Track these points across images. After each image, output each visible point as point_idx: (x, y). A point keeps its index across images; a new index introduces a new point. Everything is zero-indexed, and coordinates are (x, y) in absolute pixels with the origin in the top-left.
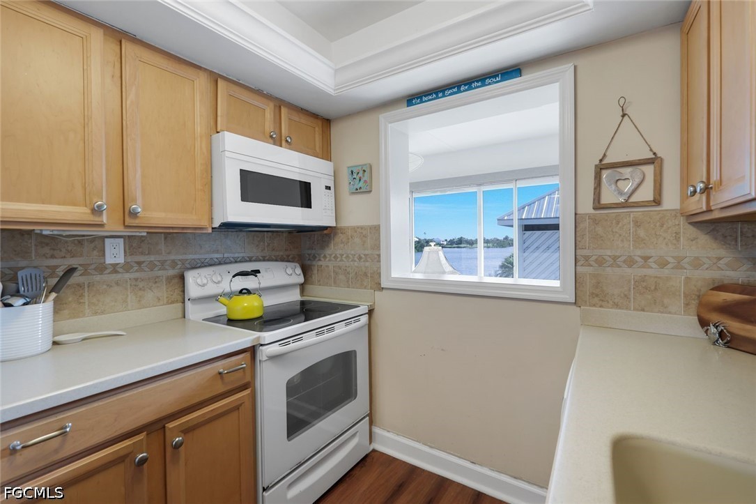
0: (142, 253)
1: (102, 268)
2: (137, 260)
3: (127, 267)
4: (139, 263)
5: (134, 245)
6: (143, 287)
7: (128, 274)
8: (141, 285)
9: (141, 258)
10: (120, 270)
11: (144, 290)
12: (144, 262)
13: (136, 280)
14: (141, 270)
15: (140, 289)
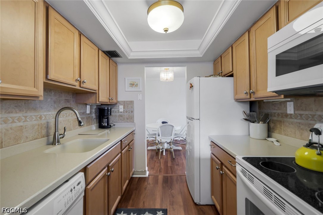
0: (302, 110)
1: (287, 115)
2: (299, 113)
3: (295, 116)
4: (301, 115)
5: (299, 105)
6: (303, 128)
7: (296, 120)
8: (302, 127)
9: (302, 112)
10: (293, 117)
11: (303, 130)
12: (303, 114)
13: (300, 123)
14: (301, 119)
15: (301, 129)
